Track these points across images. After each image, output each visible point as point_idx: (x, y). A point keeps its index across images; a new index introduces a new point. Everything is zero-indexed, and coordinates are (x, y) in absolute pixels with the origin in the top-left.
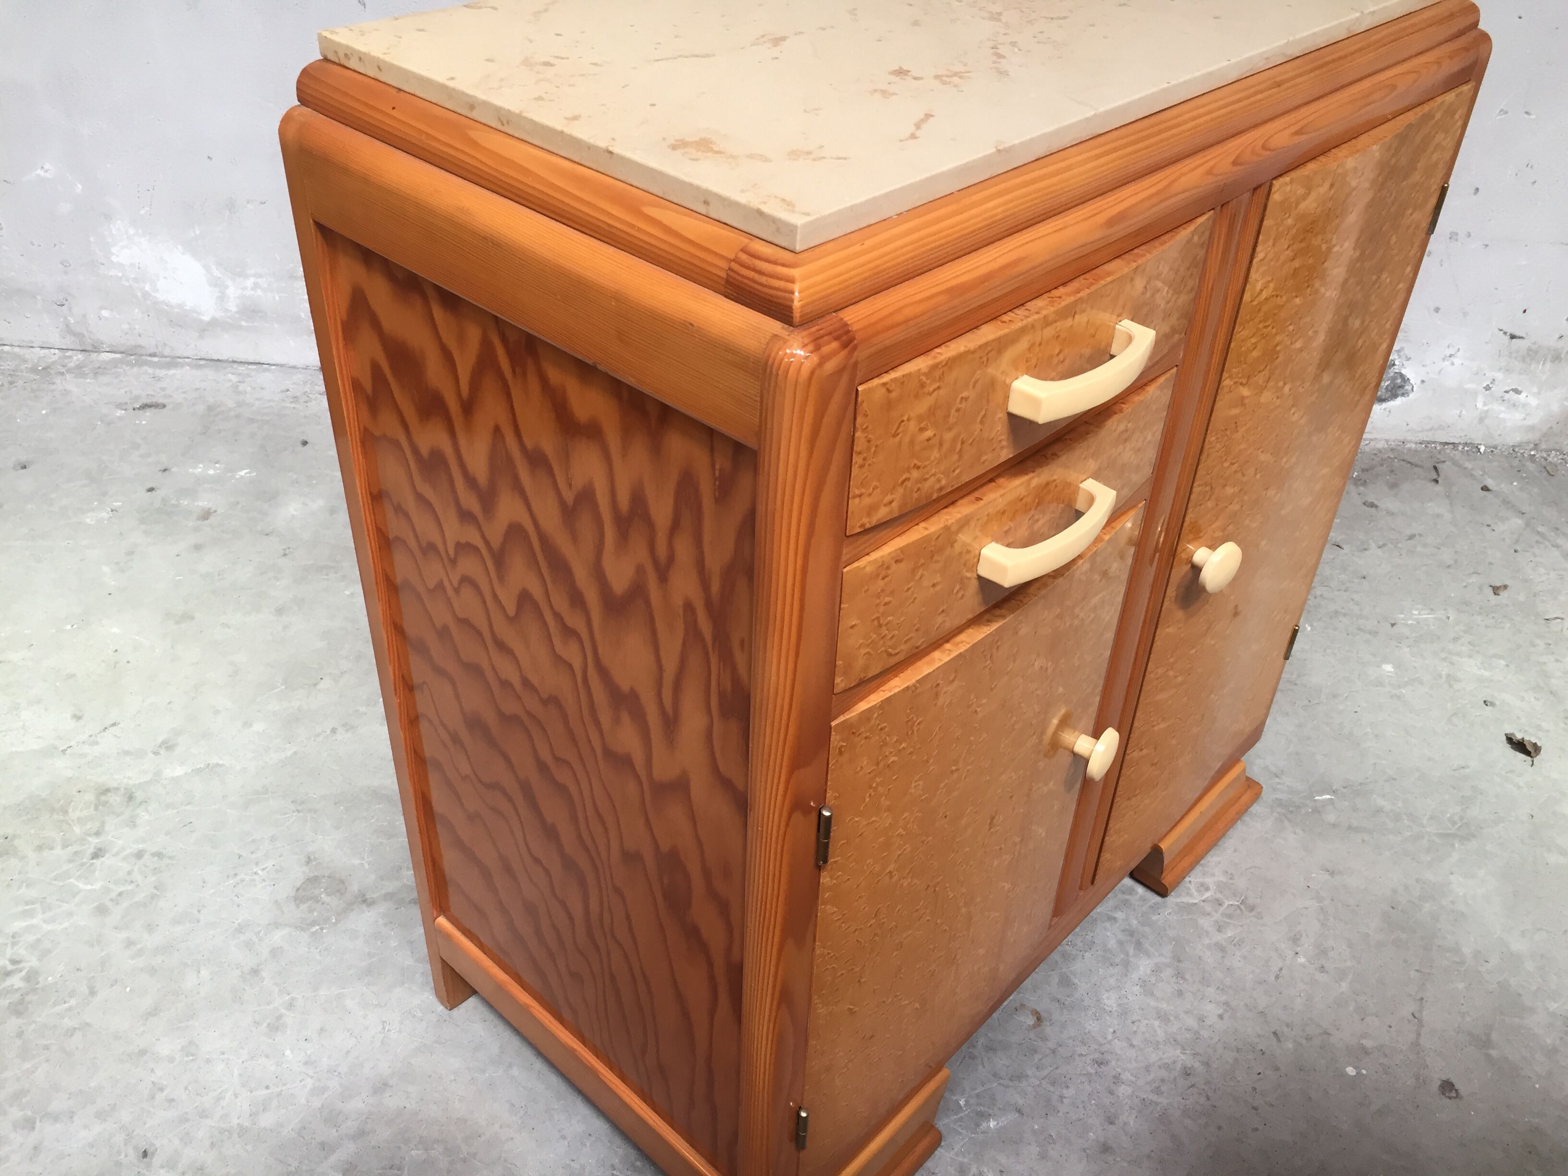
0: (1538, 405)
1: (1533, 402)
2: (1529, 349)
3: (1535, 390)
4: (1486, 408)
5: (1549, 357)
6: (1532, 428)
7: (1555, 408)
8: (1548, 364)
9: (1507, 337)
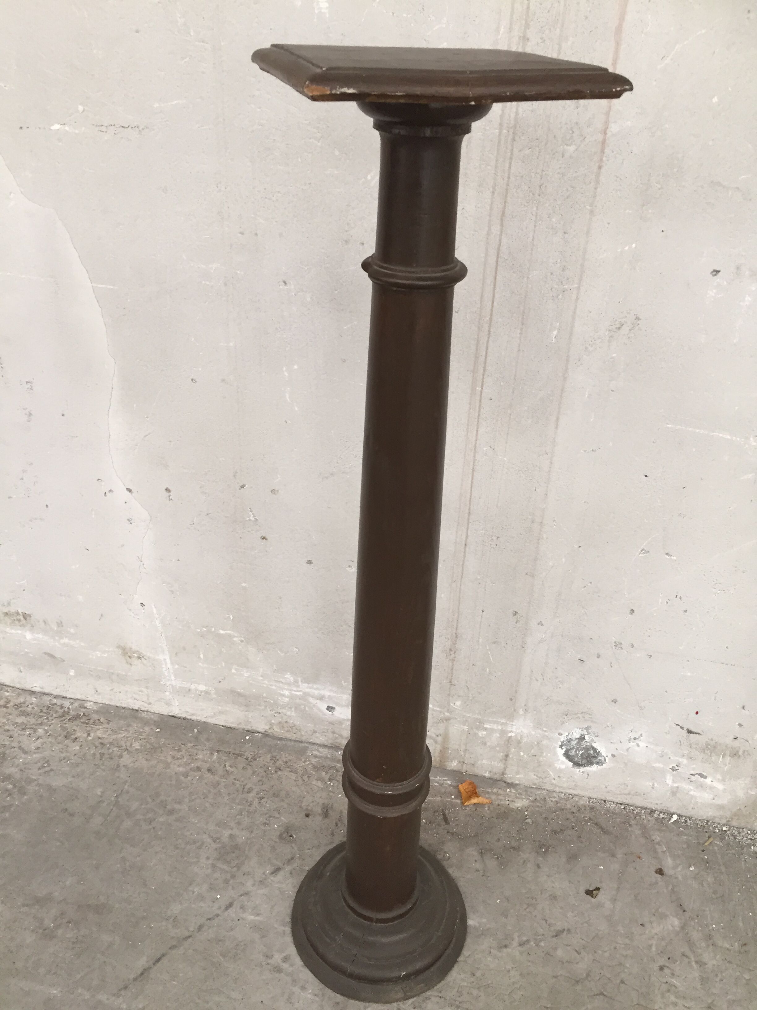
0: (725, 789)
1: (720, 787)
2: (707, 744)
3: (719, 777)
4: (676, 785)
5: (728, 753)
6: (721, 807)
7: (741, 794)
8: (728, 759)
9: (685, 732)
